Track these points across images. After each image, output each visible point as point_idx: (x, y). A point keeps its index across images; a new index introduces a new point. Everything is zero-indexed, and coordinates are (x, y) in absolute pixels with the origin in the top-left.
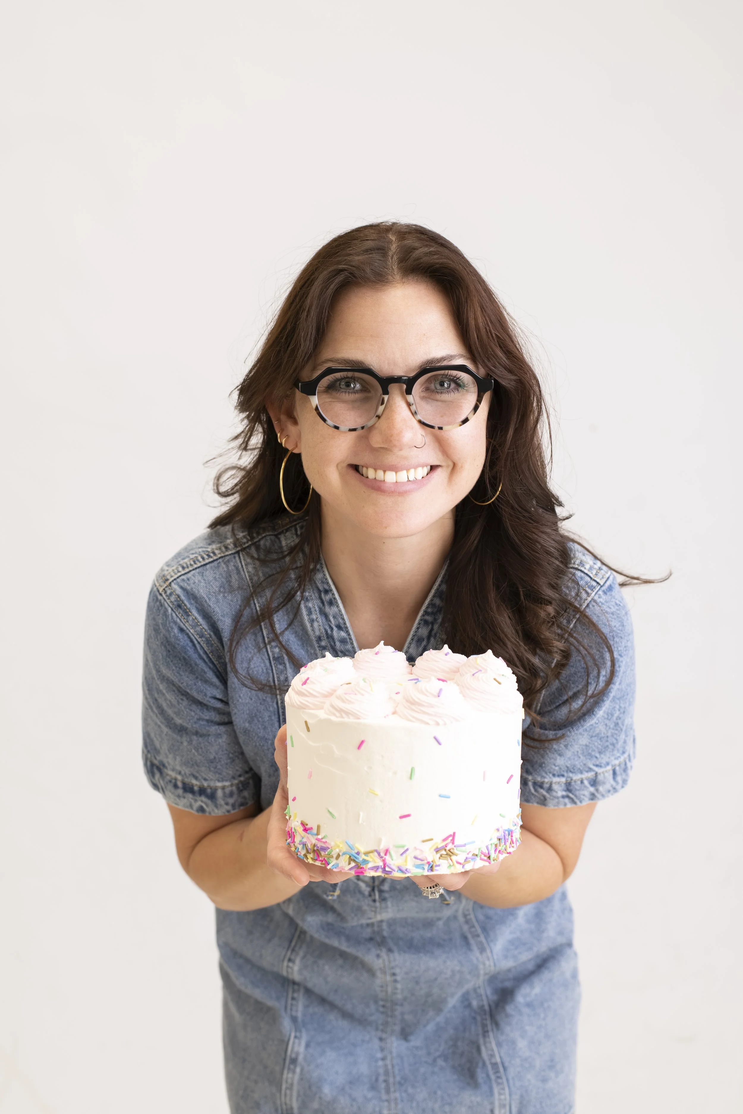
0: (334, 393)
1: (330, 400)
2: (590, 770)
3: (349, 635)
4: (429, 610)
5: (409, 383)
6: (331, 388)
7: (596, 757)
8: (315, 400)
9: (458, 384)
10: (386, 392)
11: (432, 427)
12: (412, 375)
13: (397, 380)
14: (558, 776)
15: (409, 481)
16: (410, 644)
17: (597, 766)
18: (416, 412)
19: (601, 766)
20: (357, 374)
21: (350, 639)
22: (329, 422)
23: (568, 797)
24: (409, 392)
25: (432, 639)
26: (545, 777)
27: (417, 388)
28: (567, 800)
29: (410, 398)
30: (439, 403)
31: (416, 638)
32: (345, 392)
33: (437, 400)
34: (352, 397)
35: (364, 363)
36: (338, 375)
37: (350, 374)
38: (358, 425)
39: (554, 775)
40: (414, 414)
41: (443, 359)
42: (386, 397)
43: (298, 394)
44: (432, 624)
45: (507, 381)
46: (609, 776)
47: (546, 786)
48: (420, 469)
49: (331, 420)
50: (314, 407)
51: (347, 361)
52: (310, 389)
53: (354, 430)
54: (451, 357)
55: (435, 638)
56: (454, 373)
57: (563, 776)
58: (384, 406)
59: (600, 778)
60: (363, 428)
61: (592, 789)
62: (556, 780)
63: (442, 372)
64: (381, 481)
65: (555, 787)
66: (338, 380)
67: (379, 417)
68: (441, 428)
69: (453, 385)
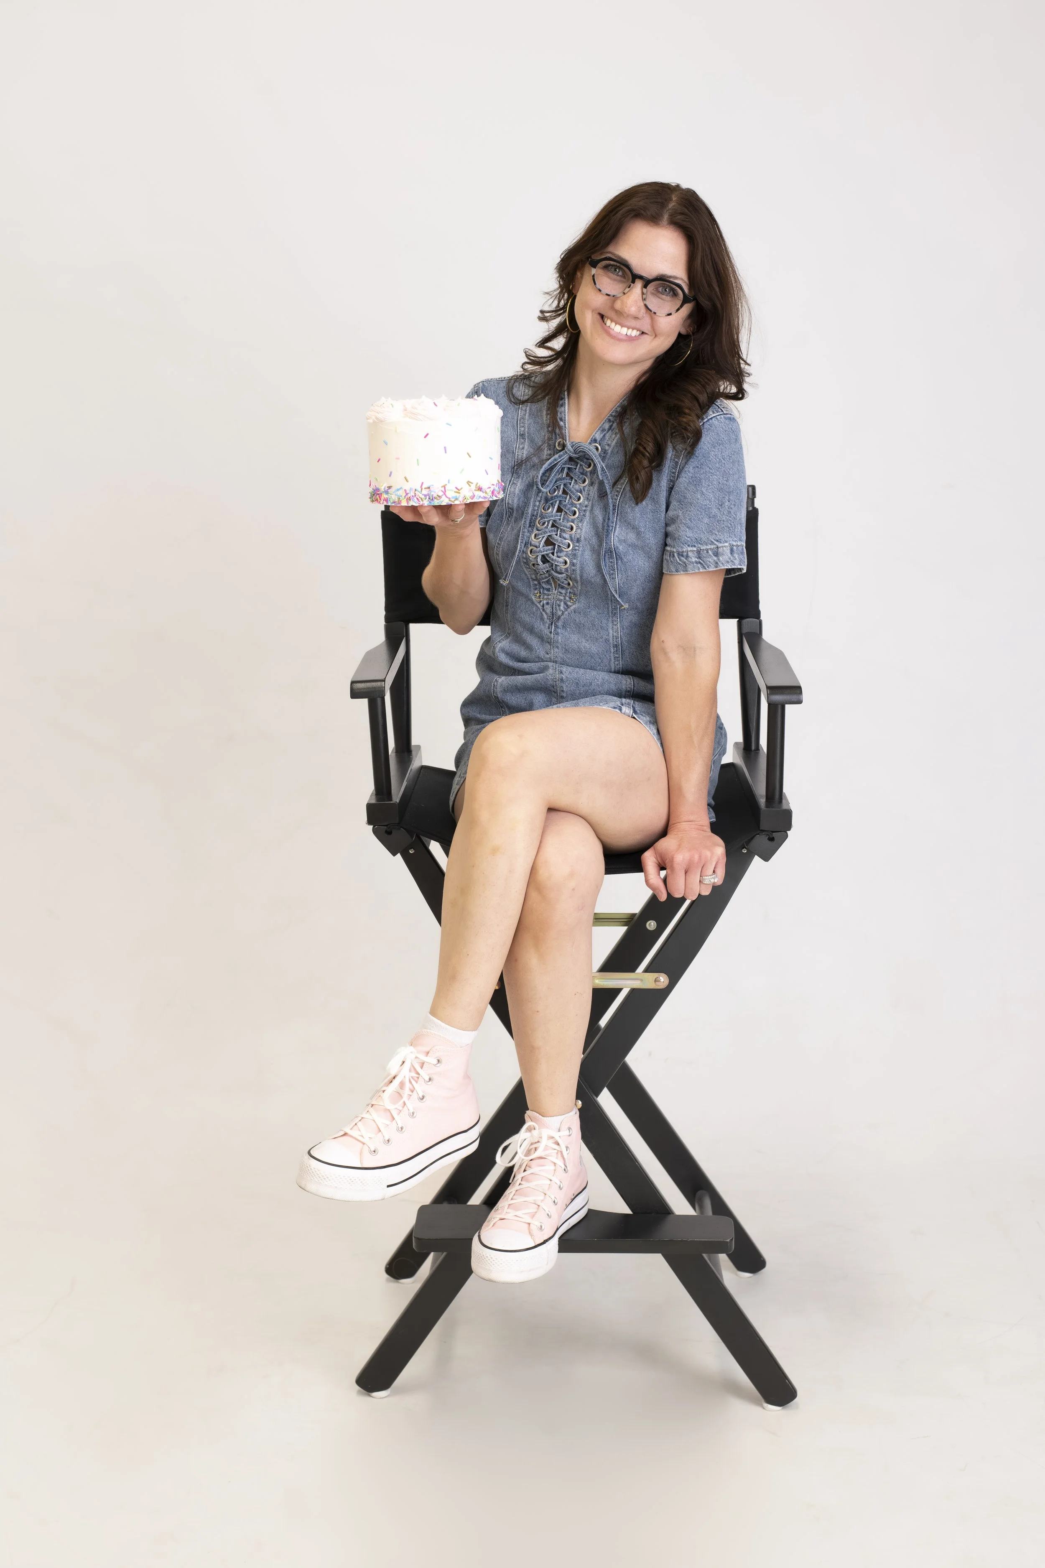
0: (606, 271)
1: (603, 274)
2: (712, 543)
3: (565, 425)
4: (614, 414)
5: (647, 282)
6: (606, 267)
7: (716, 534)
8: (594, 271)
9: (675, 294)
10: (633, 282)
11: (651, 311)
12: (650, 278)
13: (641, 277)
14: (692, 546)
15: (626, 335)
16: (597, 431)
17: (717, 541)
18: (645, 299)
19: (720, 542)
20: (622, 266)
21: (565, 427)
22: (597, 285)
23: (700, 563)
24: (645, 286)
25: (610, 431)
26: (683, 548)
27: (651, 287)
28: (699, 565)
29: (645, 290)
30: (660, 300)
31: (601, 429)
32: (612, 273)
33: (659, 298)
34: (615, 277)
35: (628, 262)
36: (612, 263)
37: (618, 265)
38: (612, 293)
39: (689, 546)
40: (644, 300)
41: (670, 277)
42: (632, 284)
43: (587, 265)
44: (613, 422)
45: (705, 303)
46: (727, 551)
47: (685, 554)
48: (635, 331)
49: (599, 285)
50: (593, 274)
51: (620, 257)
52: (594, 265)
53: (609, 295)
54: (676, 278)
55: (612, 431)
56: (674, 286)
57: (695, 546)
58: (629, 289)
59: (720, 550)
60: (614, 296)
61: (715, 558)
62: (690, 549)
63: (668, 283)
64: (611, 329)
65: (690, 554)
66: (610, 265)
67: (624, 293)
68: (655, 313)
69: (671, 293)
